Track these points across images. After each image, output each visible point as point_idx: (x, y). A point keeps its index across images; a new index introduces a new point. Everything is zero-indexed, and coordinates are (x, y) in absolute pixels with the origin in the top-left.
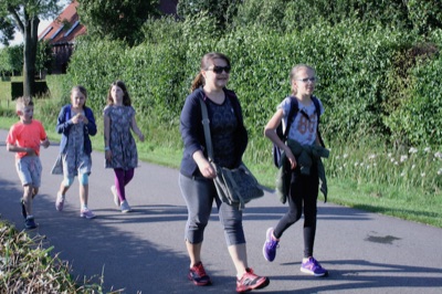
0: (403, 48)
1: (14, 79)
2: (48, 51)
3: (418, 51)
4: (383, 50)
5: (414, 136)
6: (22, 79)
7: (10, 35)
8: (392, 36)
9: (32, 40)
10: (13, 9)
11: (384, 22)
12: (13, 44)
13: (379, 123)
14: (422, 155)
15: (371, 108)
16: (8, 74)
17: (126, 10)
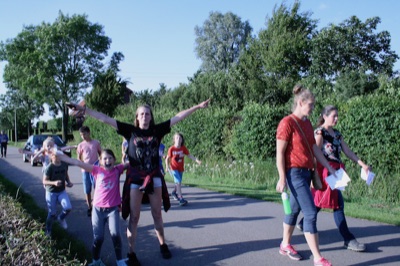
0: (230, 117)
1: (58, 133)
2: (74, 120)
3: (236, 119)
4: (220, 119)
5: (236, 156)
6: (62, 133)
7: (57, 113)
8: (224, 111)
9: (66, 116)
10: (57, 101)
11: (221, 107)
12: (57, 117)
13: (221, 150)
14: (238, 164)
15: (216, 143)
16: (56, 131)
17: (108, 102)
